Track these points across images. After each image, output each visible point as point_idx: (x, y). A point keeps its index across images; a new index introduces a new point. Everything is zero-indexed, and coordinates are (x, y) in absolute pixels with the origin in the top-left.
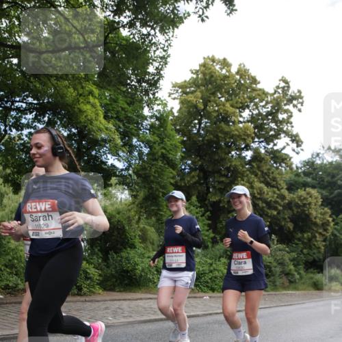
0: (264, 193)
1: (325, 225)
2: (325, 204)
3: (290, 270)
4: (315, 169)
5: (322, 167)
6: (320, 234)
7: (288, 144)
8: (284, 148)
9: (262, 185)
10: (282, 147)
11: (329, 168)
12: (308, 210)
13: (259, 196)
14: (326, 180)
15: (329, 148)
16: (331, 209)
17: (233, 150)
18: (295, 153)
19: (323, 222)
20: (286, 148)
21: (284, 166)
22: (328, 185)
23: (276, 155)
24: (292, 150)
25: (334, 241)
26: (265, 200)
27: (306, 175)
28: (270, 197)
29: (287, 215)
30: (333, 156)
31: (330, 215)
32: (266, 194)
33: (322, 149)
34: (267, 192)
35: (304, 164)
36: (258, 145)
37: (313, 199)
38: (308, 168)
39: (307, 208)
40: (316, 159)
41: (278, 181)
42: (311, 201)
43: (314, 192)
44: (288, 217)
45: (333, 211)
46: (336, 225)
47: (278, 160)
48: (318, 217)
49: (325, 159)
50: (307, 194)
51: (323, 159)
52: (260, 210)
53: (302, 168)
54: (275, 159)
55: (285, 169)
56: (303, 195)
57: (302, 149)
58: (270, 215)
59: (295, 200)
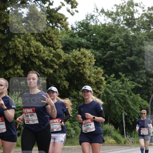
0: (41, 51)
1: (98, 84)
2: (98, 64)
4: (89, 31)
5: (96, 27)
7: (63, 5)
8: (59, 8)
9: (39, 44)
10: (58, 7)
11: (102, 29)
12: (83, 70)
13: (36, 54)
14: (99, 41)
15: (103, 11)
16: (103, 69)
17: (9, 6)
18: (69, 13)
19: (97, 81)
20: (61, 9)
21: (60, 26)
22: (102, 46)
23: (51, 14)
24: (68, 11)
25: (107, 99)
26: (42, 59)
27: (80, 36)
28: (47, 56)
29: (63, 74)
30: (106, 19)
31: (103, 75)
32: (42, 52)
33: (96, 11)
34: (44, 51)
35: (79, 25)
36: (34, 3)
37: (87, 59)
38: (82, 30)
39: (81, 67)
40: (90, 21)
41: (54, 40)
42: (85, 61)
43: (88, 52)
44: (64, 75)
45: (106, 70)
46: (108, 84)
47: (54, 20)
48: (92, 76)
49: (99, 21)
50: (81, 55)
51: (97, 21)
52: (37, 68)
53: (78, 29)
54: (51, 19)
55: (61, 29)
56: (78, 55)
57: (77, 10)
58: (46, 73)
59: (70, 60)
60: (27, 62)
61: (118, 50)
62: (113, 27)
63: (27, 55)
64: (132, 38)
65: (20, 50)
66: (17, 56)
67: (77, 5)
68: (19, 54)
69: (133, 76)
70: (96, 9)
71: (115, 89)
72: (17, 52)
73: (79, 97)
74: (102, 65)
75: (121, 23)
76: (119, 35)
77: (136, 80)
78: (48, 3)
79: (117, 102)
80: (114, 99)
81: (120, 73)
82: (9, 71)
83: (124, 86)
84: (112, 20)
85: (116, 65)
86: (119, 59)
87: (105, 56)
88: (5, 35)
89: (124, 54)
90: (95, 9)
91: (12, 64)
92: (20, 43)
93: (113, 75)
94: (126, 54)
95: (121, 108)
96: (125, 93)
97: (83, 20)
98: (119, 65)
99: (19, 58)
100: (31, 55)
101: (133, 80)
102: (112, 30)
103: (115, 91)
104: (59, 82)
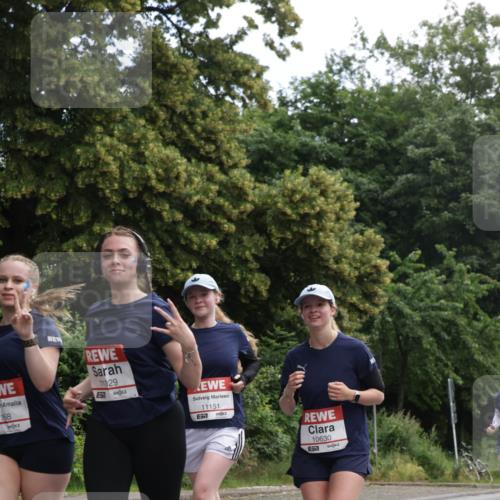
0: (177, 177)
1: (366, 282)
2: (366, 216)
3: (262, 420)
4: (337, 108)
5: (359, 96)
6: (353, 308)
7: (252, 25)
8: (240, 36)
9: (172, 153)
10: (234, 33)
11: (381, 104)
12: (316, 236)
13: (161, 188)
14: (370, 141)
15: (381, 43)
16: (383, 232)
18: (273, 53)
19: (362, 272)
20: (246, 38)
21: (242, 94)
22: (378, 158)
23: (214, 57)
24: (266, 44)
25: (396, 330)
26: (183, 201)
27: (308, 125)
28: (197, 193)
29: (250, 249)
30: (394, 69)
31: (382, 252)
32: (183, 180)
33: (360, 44)
34: (188, 176)
35: (303, 91)
36: (158, 22)
37: (329, 200)
38: (315, 105)
39: (311, 227)
40: (341, 77)
41: (222, 142)
42: (325, 207)
43: (333, 179)
44: (253, 255)
45: (392, 238)
46: (401, 282)
47: (222, 76)
48: (345, 257)
49: (369, 77)
50: (311, 186)
51: (362, 76)
52: (166, 231)
53: (299, 105)
54: (213, 72)
55: (245, 105)
56: (300, 188)
57: (296, 41)
58: (195, 247)
59: (276, 203)
60: (134, 213)
61: (434, 171)
62: (418, 97)
63: (134, 188)
64: (479, 130)
65: (111, 173)
66: (100, 193)
67: (297, 26)
68: (108, 188)
69: (483, 258)
70: (359, 36)
71: (422, 300)
72: (100, 180)
73: (302, 325)
74: (380, 220)
75: (443, 81)
76: (436, 121)
77: (494, 269)
78: (202, 20)
79: (428, 342)
80: (420, 332)
81: (438, 246)
82: (75, 243)
83: (453, 289)
84: (412, 74)
85: (427, 220)
86: (436, 201)
87: (391, 191)
88: (62, 126)
89: (451, 185)
90: (356, 36)
91: (84, 221)
92: (110, 150)
93: (416, 254)
94: (459, 183)
95: (441, 360)
96: (457, 313)
97: (317, 72)
98: (435, 219)
99: (109, 198)
100: (148, 189)
101: (482, 270)
102: (413, 106)
103: (421, 304)
104: (238, 277)
